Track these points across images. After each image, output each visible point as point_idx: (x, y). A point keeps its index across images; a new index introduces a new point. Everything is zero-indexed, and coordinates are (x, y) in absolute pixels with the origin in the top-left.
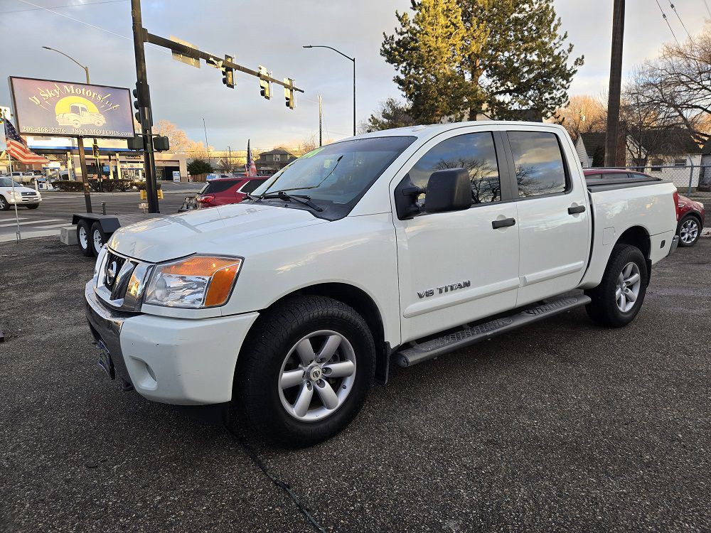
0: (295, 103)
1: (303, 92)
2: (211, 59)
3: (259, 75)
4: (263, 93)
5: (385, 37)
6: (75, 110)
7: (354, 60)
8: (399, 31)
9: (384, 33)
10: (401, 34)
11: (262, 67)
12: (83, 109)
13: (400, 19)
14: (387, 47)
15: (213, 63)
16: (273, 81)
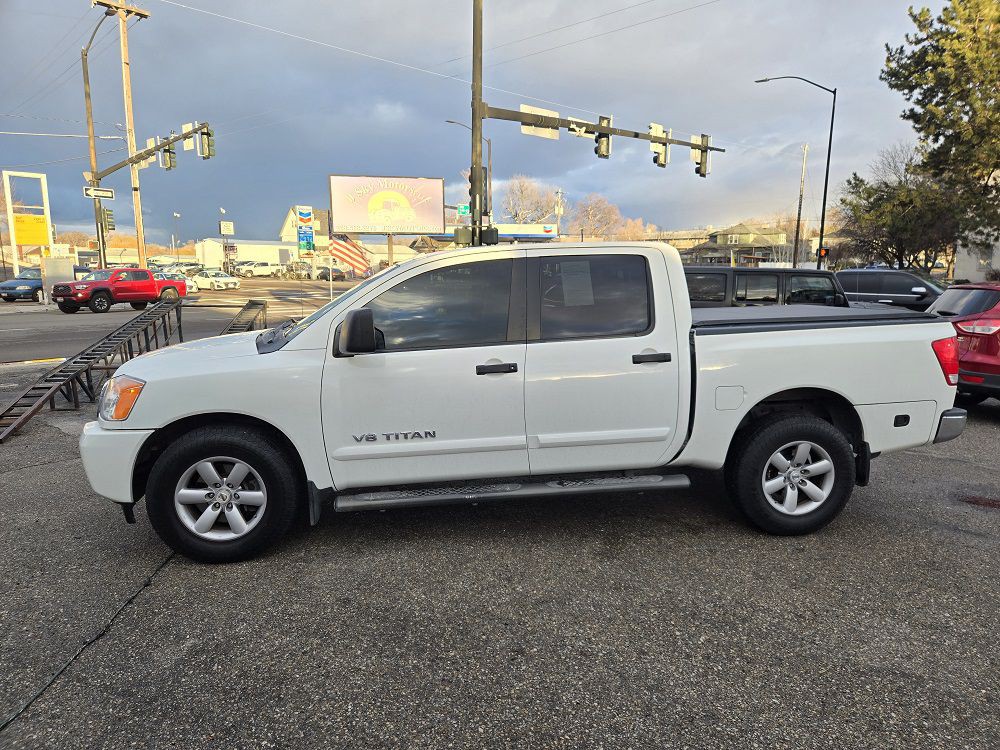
0: (709, 168)
1: (724, 151)
2: (572, 126)
3: (647, 137)
4: (656, 160)
5: (888, 49)
6: (387, 206)
7: (834, 92)
8: (912, 38)
9: (887, 45)
10: (918, 42)
11: (652, 125)
12: (396, 205)
13: (915, 18)
14: (893, 65)
15: (573, 130)
16: (672, 142)
